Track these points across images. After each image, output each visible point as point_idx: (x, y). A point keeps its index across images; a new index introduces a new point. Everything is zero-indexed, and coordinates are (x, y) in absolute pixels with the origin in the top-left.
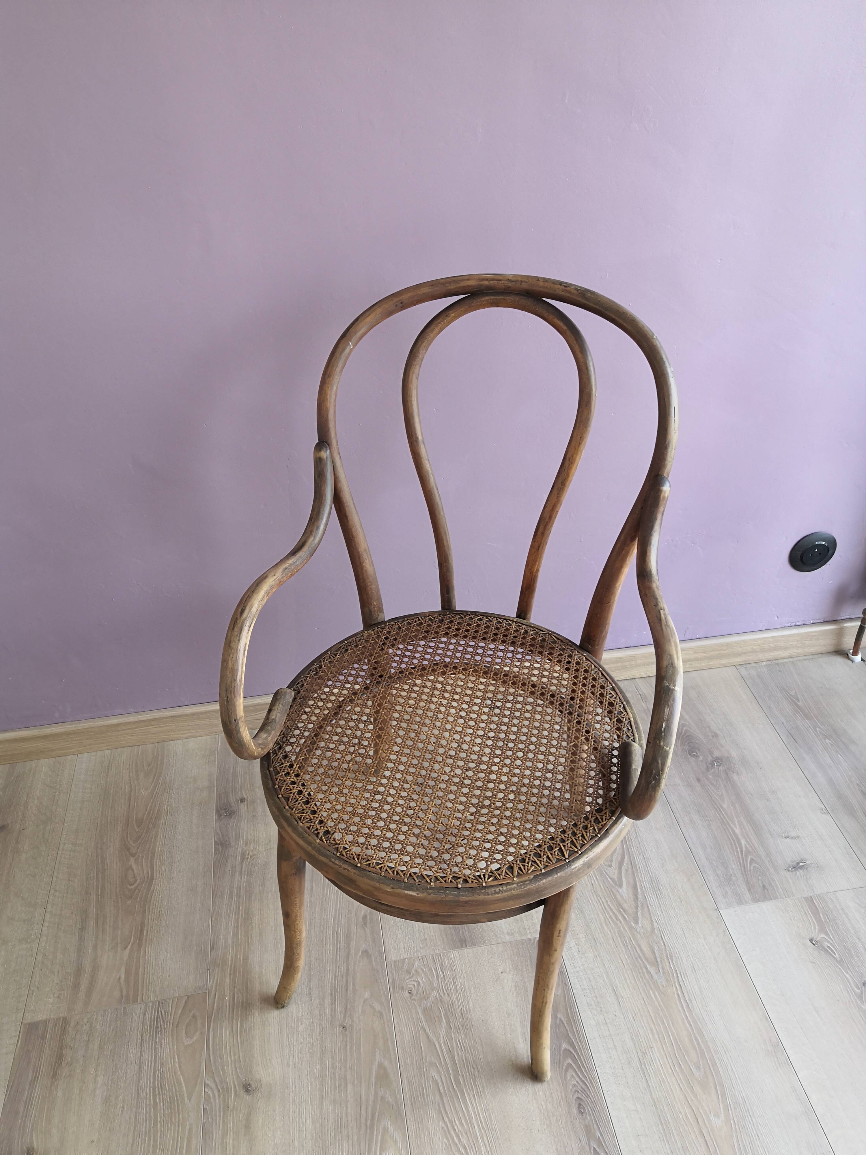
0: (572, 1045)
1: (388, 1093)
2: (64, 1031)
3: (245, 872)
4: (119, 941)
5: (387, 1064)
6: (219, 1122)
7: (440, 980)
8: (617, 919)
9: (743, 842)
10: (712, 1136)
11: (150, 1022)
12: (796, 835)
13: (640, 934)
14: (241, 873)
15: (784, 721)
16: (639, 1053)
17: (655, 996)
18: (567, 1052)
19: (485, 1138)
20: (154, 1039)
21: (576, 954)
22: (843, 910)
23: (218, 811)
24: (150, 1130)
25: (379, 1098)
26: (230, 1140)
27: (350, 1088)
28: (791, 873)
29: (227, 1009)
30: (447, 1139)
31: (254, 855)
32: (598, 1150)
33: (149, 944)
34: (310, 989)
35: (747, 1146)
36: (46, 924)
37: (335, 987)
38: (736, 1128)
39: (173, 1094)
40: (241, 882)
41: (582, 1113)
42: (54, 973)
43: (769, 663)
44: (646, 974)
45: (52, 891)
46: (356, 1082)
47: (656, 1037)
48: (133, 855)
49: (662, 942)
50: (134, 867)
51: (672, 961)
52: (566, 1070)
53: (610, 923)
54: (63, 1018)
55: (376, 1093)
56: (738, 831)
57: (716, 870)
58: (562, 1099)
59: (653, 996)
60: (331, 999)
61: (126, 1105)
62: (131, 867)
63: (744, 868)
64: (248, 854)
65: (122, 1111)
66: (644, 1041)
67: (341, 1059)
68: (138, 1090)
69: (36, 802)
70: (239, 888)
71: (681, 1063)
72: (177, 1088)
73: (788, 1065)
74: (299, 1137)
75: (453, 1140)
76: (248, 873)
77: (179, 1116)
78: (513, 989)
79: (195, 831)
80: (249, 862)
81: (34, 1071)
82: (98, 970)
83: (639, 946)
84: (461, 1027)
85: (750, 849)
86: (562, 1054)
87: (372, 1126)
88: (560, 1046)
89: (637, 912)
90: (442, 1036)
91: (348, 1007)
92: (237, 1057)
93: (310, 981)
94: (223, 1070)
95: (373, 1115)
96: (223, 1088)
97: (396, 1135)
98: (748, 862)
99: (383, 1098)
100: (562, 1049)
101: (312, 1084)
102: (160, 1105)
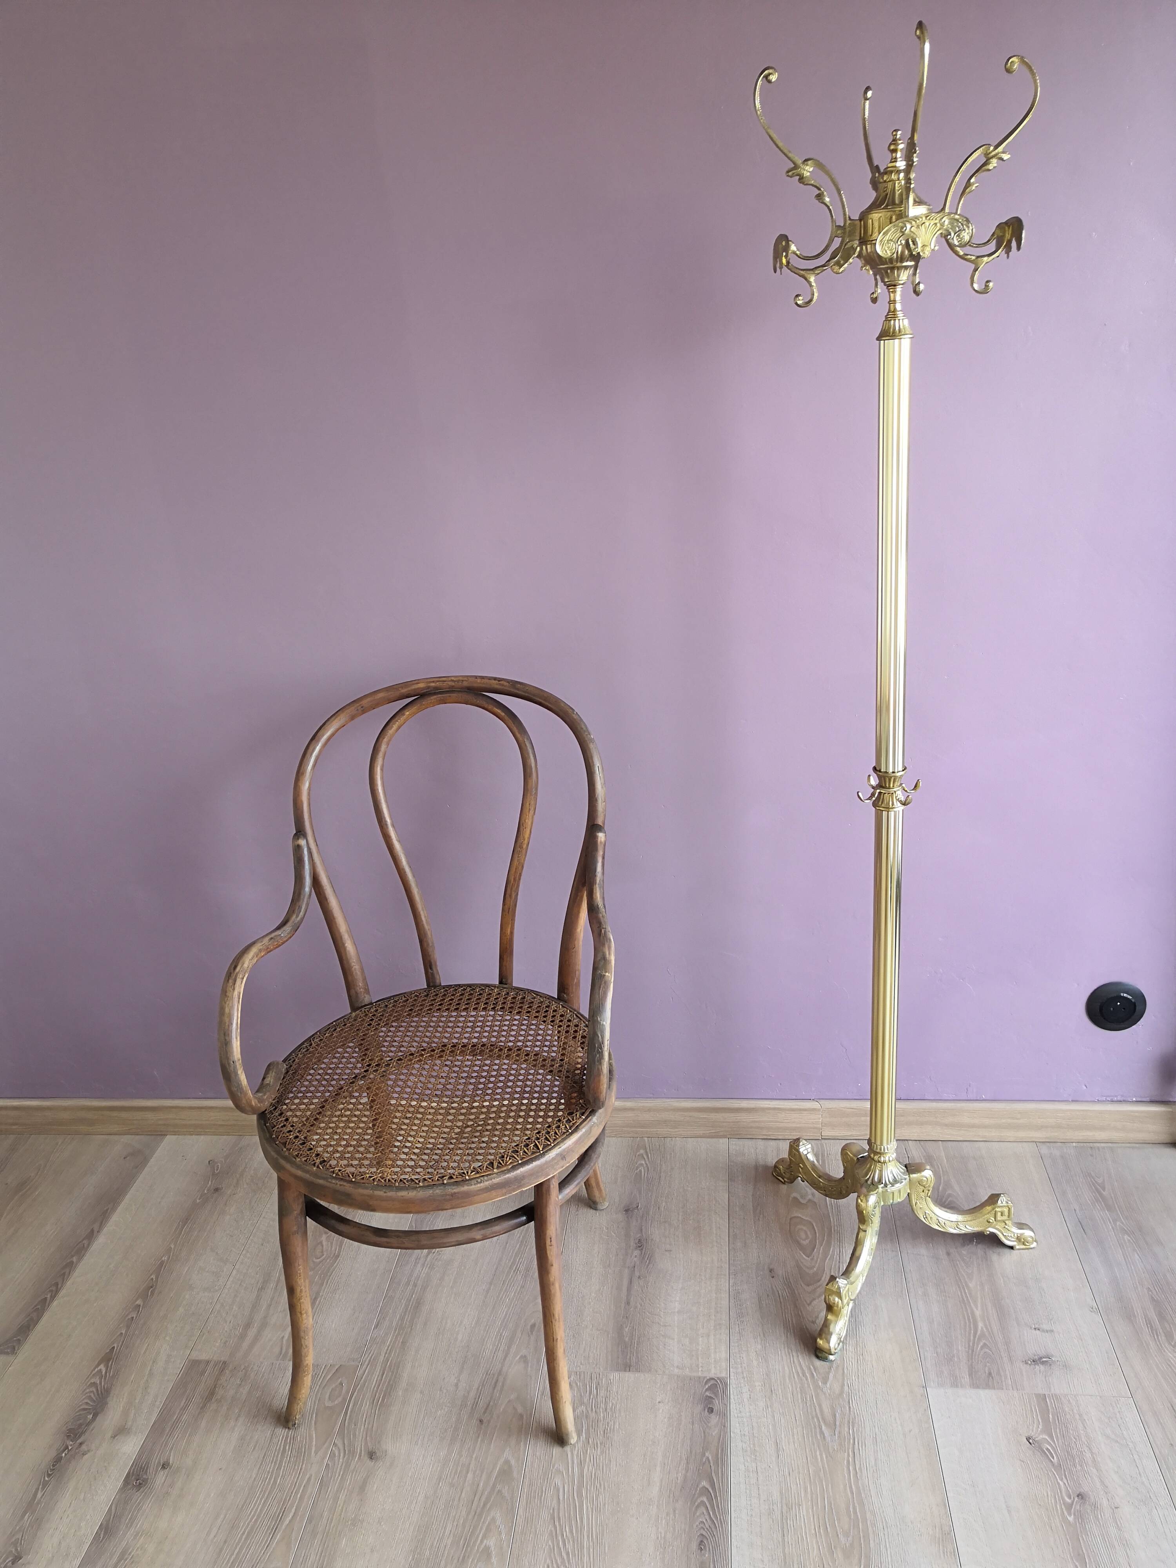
0: (712, 1484)
1: (507, 1488)
2: (222, 1371)
3: (428, 1265)
5: (513, 1462)
6: (338, 1478)
7: (592, 1397)
8: (804, 1374)
9: (980, 1325)
12: (1048, 1329)
13: (825, 1394)
15: (1077, 1208)
16: (785, 1507)
17: (822, 1459)
18: (705, 1492)
19: (591, 1550)
21: (745, 1399)
22: (1080, 1415)
24: (273, 1470)
25: (496, 1490)
26: (342, 1497)
27: (470, 1475)
28: (1028, 1366)
29: (374, 1384)
30: (553, 1542)
34: (459, 1380)
36: (231, 1279)
37: (483, 1383)
39: (302, 1446)
40: (420, 1274)
41: (701, 1549)
42: (226, 1322)
43: (1082, 1145)
44: (818, 1436)
45: (244, 1252)
46: (477, 1472)
47: (809, 1498)
49: (847, 1407)
50: (324, 1243)
51: (853, 1426)
52: (698, 1507)
53: (794, 1377)
54: (224, 1362)
55: (494, 1486)
56: (978, 1313)
57: (937, 1348)
58: (684, 1531)
60: (476, 1394)
61: (258, 1446)
62: (321, 1243)
63: (973, 1351)
65: (254, 1450)
66: (793, 1496)
68: (272, 1435)
70: (418, 1278)
71: (828, 1526)
72: (307, 1441)
73: (954, 1555)
74: (408, 1508)
75: (558, 1544)
76: (430, 1265)
77: (302, 1465)
78: (666, 1420)
81: (186, 1400)
83: (820, 1406)
84: (599, 1445)
85: (987, 1334)
86: (698, 1491)
87: (480, 1515)
88: (699, 1483)
89: (828, 1373)
90: (576, 1449)
91: (492, 1403)
92: (370, 1427)
94: (355, 1435)
95: (485, 1505)
96: (349, 1451)
97: (502, 1527)
98: (980, 1346)
99: (499, 1491)
100: (701, 1486)
101: (434, 1464)
102: (288, 1451)
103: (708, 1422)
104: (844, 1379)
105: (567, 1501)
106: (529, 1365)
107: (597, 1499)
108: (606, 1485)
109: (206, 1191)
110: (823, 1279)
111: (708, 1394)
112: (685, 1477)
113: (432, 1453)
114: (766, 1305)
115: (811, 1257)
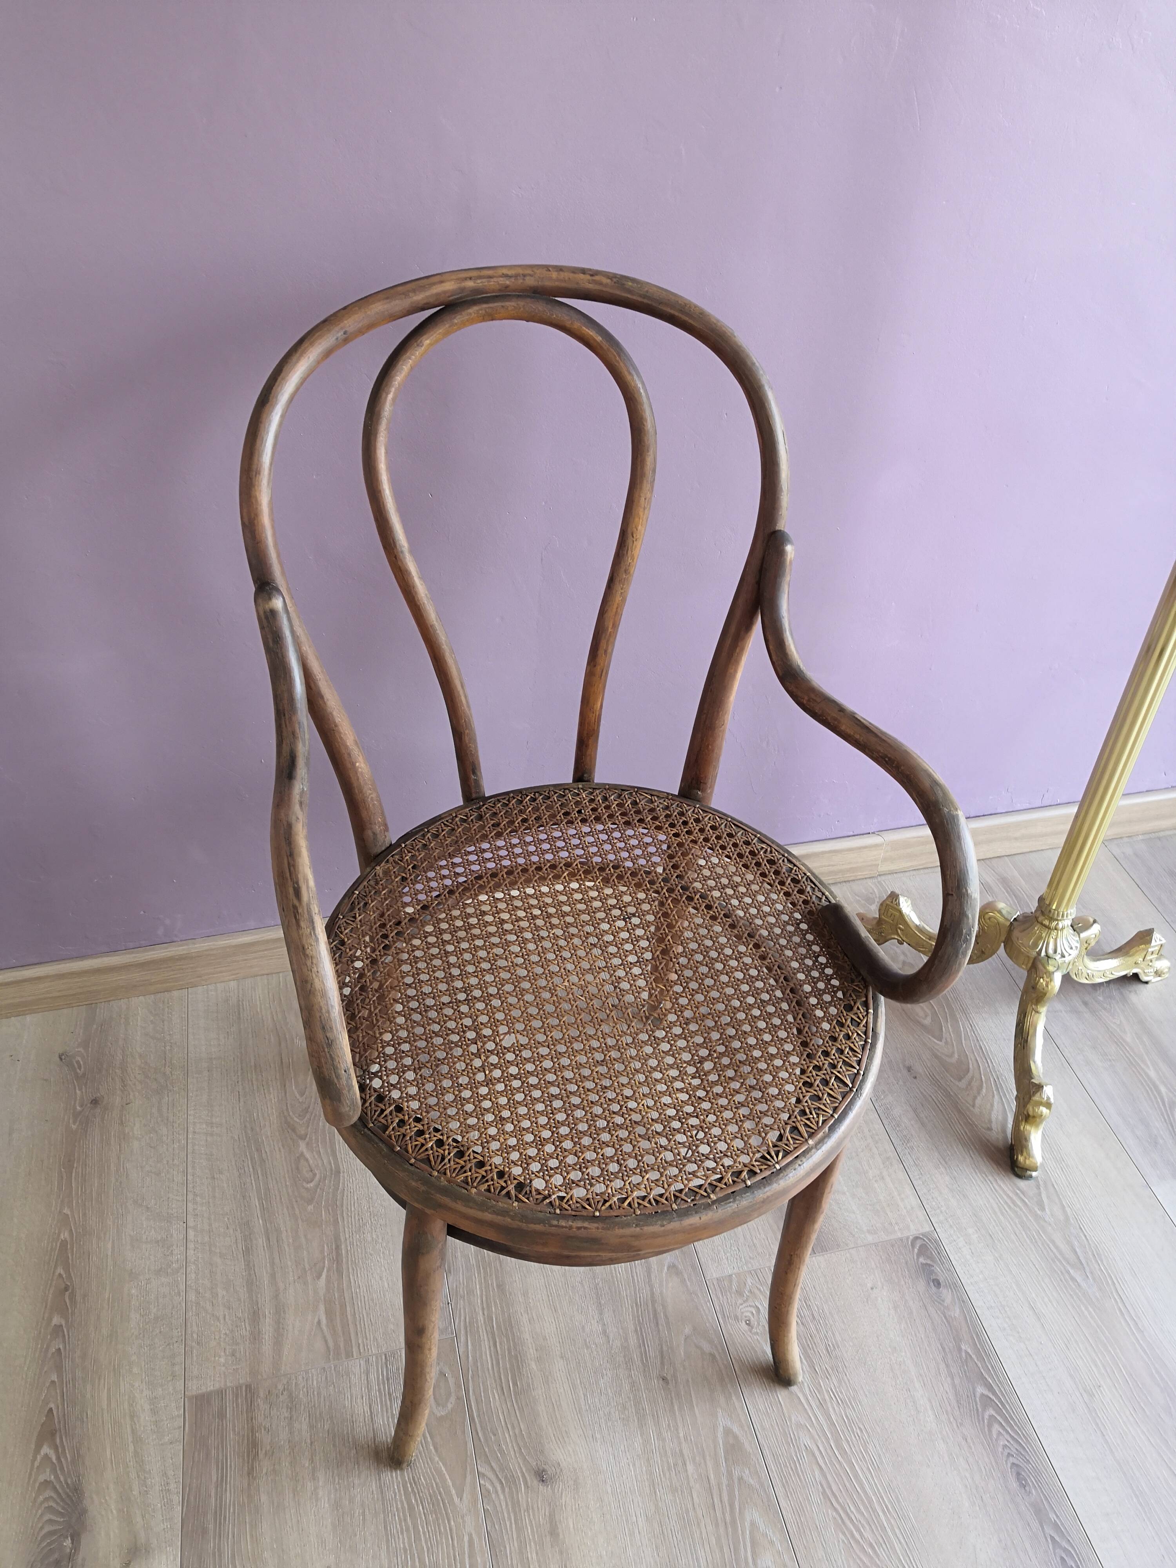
0: (990, 1388)
1: (747, 1472)
2: (252, 1405)
4: (307, 1267)
5: (736, 1429)
6: (511, 1526)
8: (1016, 1204)
9: (1163, 1089)
11: (379, 1385)
13: (1050, 1225)
16: (1085, 1395)
17: (1090, 1313)
18: (987, 1401)
19: (897, 1531)
20: (389, 1411)
21: (968, 1257)
24: (410, 1545)
25: (736, 1481)
26: (531, 1553)
27: (690, 1468)
29: (489, 1361)
30: (844, 1534)
33: (353, 1269)
34: (604, 1325)
36: (191, 1246)
37: (639, 1320)
39: (434, 1492)
41: (1024, 1486)
42: (218, 1320)
43: (1147, 836)
44: (1071, 1283)
45: (190, 1197)
46: (697, 1458)
47: (1103, 1371)
48: (303, 1138)
49: (1083, 1236)
50: (307, 1154)
51: (1102, 1261)
52: (990, 1426)
53: (1007, 1212)
54: (246, 1386)
55: (730, 1474)
56: (1152, 1073)
58: (993, 1467)
59: (1086, 1313)
60: (638, 1339)
61: (367, 1511)
62: (302, 1154)
65: (364, 1519)
66: (1087, 1378)
67: (669, 1425)
68: (380, 1486)
69: (138, 1062)
71: (1143, 1406)
72: (437, 1480)
74: (631, 1545)
75: (852, 1534)
77: (449, 1522)
78: (892, 1312)
81: (217, 1466)
82: (284, 1312)
83: (1053, 1242)
86: (979, 1403)
87: (734, 1522)
88: (974, 1390)
89: (1040, 1194)
90: (806, 1384)
91: (665, 1348)
92: (517, 1431)
93: (601, 1314)
94: (501, 1451)
95: (732, 1506)
96: (506, 1478)
97: (770, 1533)
99: (740, 1479)
100: (978, 1395)
101: (634, 1465)
102: (418, 1505)
103: (943, 1301)
104: (1060, 1199)
105: (832, 1467)
106: (686, 1276)
107: (866, 1452)
108: (867, 1427)
109: (78, 1108)
110: (971, 1066)
111: (922, 1260)
112: (954, 1386)
113: (622, 1447)
114: (926, 1117)
115: (944, 1040)
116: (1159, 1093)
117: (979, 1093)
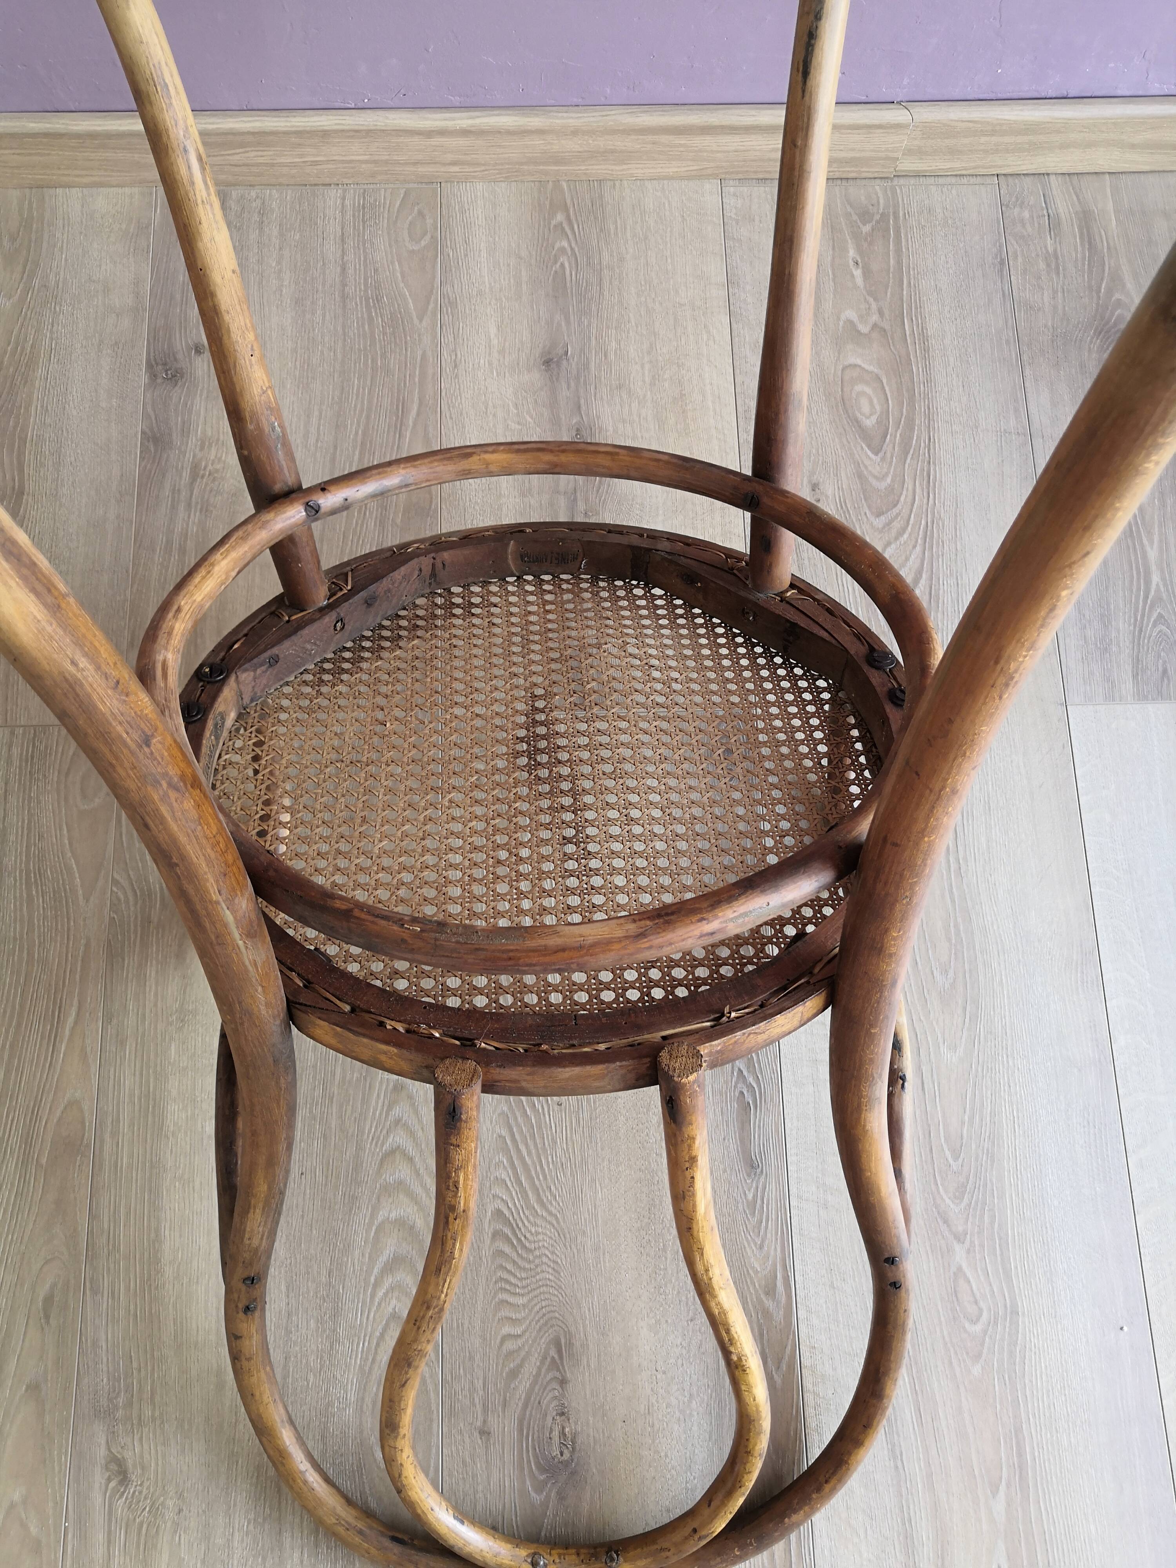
3: (197, 503)
6: (135, 942)
9: (1155, 578)
10: (935, 1076)
11: (21, 761)
14: (189, 505)
20: (27, 791)
23: (149, 366)
31: (217, 471)
32: (745, 1073)
35: (987, 1098)
38: (977, 1071)
40: (188, 525)
56: (1153, 554)
57: (1085, 627)
63: (1141, 631)
64: (205, 469)
71: (918, 959)
72: (66, 877)
76: (202, 507)
77: (68, 922)
79: (104, 404)
80: (207, 484)
85: (1164, 596)
98: (1152, 619)
102: (38, 900)
110: (902, 499)
114: (809, 559)
115: (881, 455)
116: (1148, 583)
117: (896, 539)
